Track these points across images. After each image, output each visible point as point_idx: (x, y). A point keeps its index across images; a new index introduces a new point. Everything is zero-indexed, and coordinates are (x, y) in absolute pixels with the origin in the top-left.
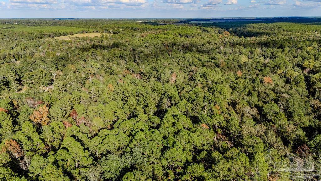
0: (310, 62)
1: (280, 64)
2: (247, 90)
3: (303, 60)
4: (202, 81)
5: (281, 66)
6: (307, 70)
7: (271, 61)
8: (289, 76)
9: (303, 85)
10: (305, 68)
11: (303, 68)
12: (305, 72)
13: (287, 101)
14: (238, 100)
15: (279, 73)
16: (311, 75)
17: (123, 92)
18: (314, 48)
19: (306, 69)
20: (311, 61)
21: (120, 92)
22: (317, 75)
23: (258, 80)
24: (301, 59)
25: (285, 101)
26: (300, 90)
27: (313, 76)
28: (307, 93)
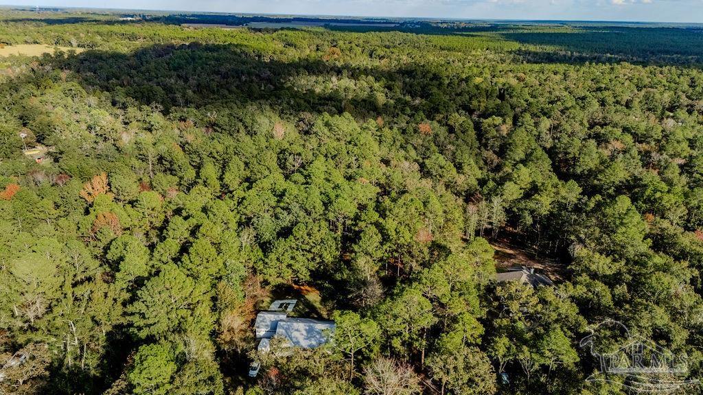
0: (479, 102)
1: (438, 105)
2: (398, 144)
3: (470, 99)
4: (328, 134)
5: (440, 107)
6: (477, 113)
7: (424, 101)
8: (452, 123)
9: (472, 133)
10: (474, 110)
11: (471, 112)
12: (475, 117)
13: (454, 153)
14: (390, 157)
15: (437, 118)
16: (482, 120)
17: (211, 153)
18: (485, 78)
19: (475, 113)
20: (482, 100)
21: (205, 153)
22: (490, 119)
23: (412, 130)
24: (467, 97)
25: (450, 154)
26: (469, 140)
27: (484, 121)
28: (477, 144)
